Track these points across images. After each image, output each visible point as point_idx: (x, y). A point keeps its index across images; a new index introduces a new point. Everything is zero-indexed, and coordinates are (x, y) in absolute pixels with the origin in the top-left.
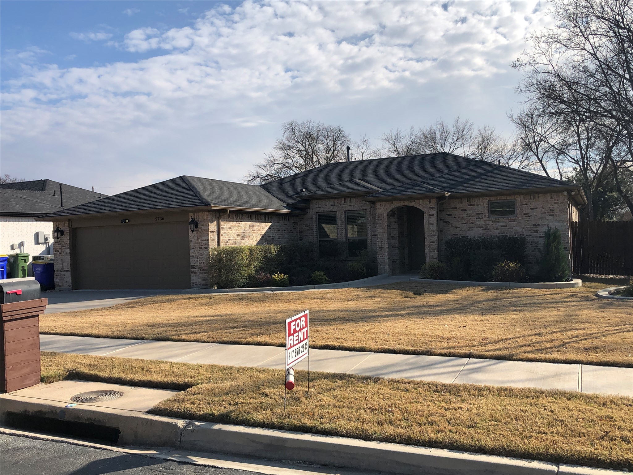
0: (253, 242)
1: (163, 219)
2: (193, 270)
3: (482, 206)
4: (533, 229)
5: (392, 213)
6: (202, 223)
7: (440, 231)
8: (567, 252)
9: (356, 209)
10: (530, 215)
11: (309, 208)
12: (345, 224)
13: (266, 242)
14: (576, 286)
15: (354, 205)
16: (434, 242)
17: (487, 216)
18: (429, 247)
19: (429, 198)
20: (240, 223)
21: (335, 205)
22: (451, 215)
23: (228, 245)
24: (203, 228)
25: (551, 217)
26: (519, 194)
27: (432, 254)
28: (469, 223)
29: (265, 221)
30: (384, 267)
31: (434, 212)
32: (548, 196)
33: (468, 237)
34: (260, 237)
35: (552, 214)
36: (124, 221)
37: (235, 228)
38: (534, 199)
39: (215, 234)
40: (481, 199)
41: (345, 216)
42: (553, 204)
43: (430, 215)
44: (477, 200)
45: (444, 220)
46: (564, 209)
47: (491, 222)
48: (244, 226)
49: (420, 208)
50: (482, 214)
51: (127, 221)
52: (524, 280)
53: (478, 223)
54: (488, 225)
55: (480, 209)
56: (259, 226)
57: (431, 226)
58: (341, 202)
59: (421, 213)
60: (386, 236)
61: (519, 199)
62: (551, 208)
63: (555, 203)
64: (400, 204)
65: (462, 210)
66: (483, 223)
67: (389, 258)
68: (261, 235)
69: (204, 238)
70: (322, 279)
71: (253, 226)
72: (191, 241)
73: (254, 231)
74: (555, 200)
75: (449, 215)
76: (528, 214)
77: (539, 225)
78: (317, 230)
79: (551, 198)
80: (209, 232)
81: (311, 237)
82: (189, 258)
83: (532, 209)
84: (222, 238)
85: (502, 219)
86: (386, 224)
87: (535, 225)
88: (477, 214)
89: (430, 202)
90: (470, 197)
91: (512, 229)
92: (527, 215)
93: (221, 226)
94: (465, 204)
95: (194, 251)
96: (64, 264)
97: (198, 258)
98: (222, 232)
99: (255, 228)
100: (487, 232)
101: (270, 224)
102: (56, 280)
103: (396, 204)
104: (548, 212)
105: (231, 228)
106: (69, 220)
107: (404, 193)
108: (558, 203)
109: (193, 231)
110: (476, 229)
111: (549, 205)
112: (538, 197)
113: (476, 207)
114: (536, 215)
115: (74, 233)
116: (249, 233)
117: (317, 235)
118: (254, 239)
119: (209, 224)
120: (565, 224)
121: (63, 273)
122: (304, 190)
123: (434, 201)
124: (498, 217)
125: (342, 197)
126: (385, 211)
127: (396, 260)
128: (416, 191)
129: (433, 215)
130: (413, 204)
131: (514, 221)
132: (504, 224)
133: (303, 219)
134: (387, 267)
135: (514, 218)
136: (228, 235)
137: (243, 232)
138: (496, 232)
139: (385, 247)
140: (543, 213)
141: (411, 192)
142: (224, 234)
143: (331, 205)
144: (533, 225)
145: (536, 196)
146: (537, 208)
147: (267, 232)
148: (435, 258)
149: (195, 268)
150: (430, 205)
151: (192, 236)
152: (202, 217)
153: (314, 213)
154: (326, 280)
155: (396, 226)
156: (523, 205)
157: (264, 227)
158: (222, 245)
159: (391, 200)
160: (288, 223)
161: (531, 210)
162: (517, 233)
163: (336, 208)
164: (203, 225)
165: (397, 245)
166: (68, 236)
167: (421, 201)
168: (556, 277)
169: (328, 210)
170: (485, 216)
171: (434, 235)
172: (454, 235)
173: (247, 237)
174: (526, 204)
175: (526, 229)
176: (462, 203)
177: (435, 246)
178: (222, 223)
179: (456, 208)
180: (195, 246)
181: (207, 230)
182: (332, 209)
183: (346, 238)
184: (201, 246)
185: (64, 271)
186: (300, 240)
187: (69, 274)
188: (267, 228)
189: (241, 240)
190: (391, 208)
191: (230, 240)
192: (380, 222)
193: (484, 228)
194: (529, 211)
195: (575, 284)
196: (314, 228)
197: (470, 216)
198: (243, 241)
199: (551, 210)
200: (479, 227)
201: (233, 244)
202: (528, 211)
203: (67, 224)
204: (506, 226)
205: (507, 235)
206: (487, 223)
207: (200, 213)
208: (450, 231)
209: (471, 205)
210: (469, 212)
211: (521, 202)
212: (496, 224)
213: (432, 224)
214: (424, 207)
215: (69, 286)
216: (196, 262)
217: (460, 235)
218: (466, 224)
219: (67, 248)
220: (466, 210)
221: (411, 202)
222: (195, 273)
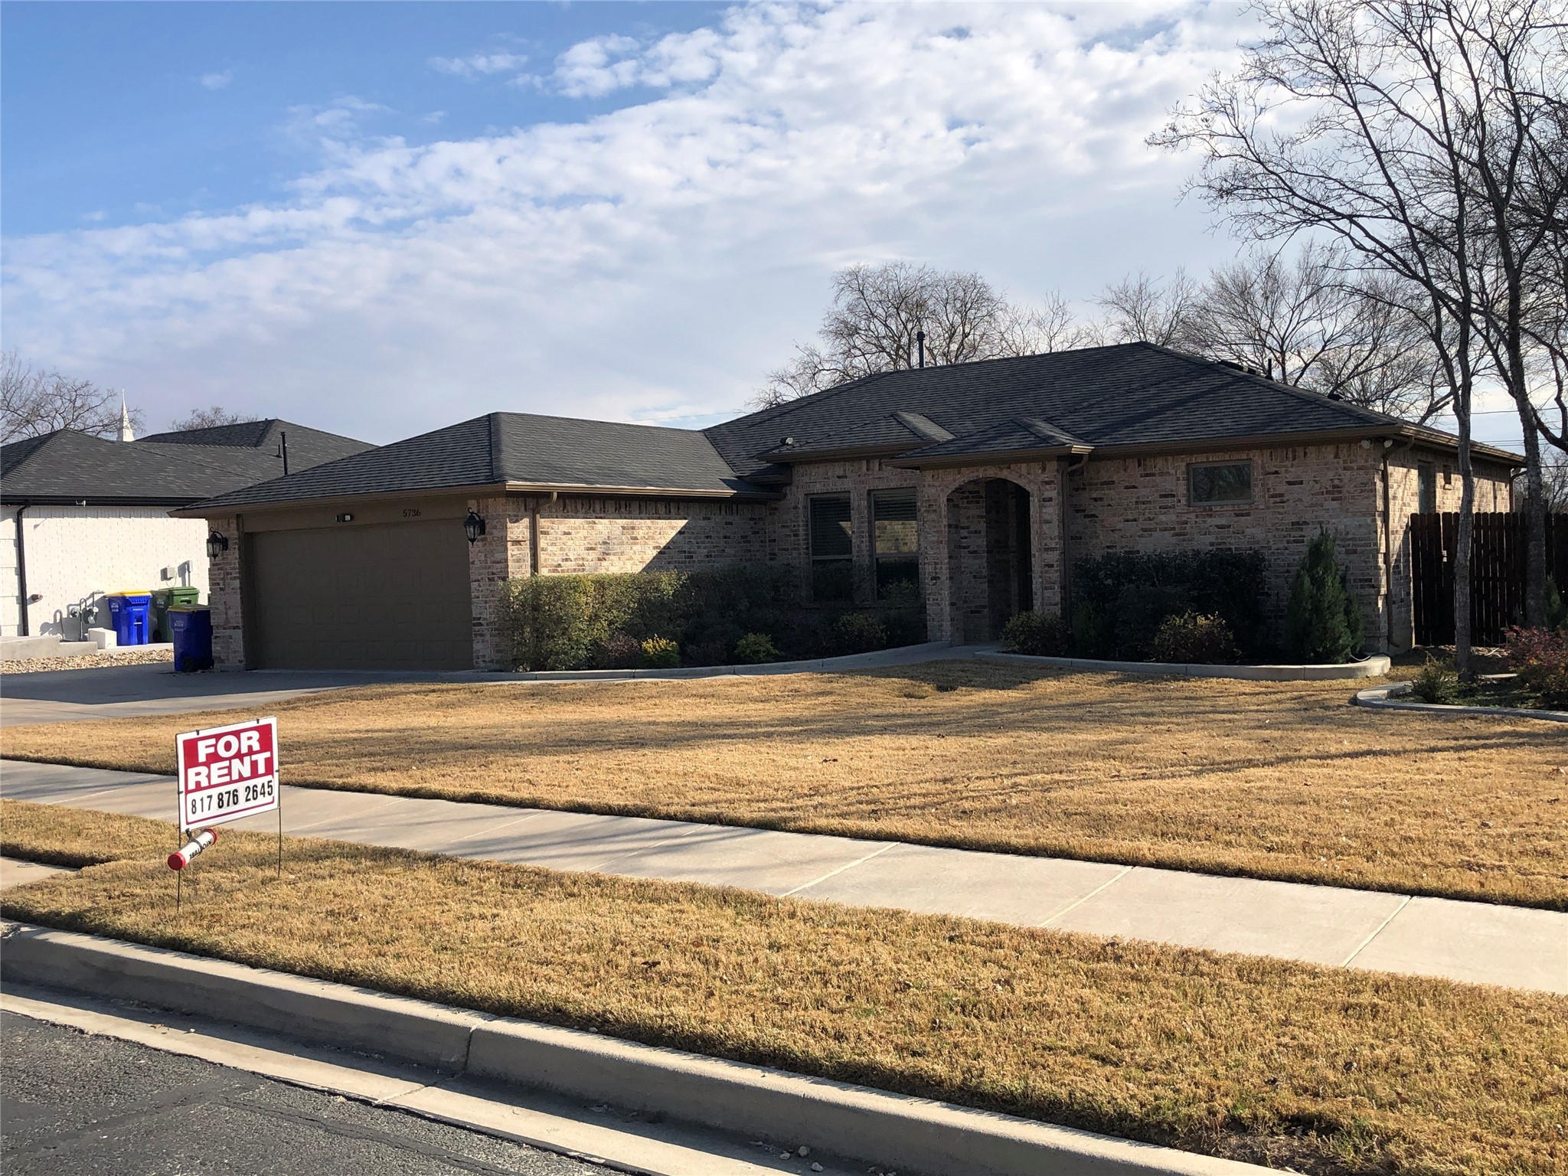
0: (634, 564)
1: (417, 513)
2: (477, 628)
3: (1173, 477)
4: (1293, 534)
5: (960, 497)
6: (494, 523)
7: (1071, 538)
8: (1372, 591)
9: (892, 485)
10: (1285, 499)
11: (790, 484)
12: (870, 522)
13: (672, 566)
14: (1361, 674)
15: (889, 478)
16: (1052, 566)
17: (1184, 501)
18: (1041, 577)
19: (1042, 460)
20: (597, 521)
21: (846, 477)
22: (1101, 499)
23: (563, 571)
24: (496, 533)
25: (1335, 504)
26: (1260, 447)
27: (1047, 593)
28: (1141, 518)
29: (668, 516)
30: (941, 626)
31: (1053, 494)
32: (1329, 452)
33: (1138, 552)
34: (655, 553)
35: (1337, 495)
36: (341, 518)
37: (583, 533)
38: (1294, 459)
39: (526, 549)
40: (1170, 458)
41: (869, 503)
42: (1341, 471)
43: (1045, 500)
44: (1160, 462)
45: (1084, 511)
46: (1365, 484)
47: (1193, 516)
48: (607, 527)
49: (1022, 482)
50: (1173, 496)
51: (348, 518)
52: (1232, 660)
53: (1163, 518)
54: (1185, 523)
55: (1168, 484)
56: (650, 528)
57: (1045, 527)
58: (860, 468)
59: (1023, 496)
60: (944, 552)
61: (1259, 460)
62: (1336, 482)
63: (1345, 469)
64: (976, 474)
65: (1127, 487)
66: (1174, 518)
67: (952, 604)
68: (655, 548)
69: (498, 556)
70: (758, 652)
71: (633, 528)
72: (473, 563)
73: (636, 538)
74: (1345, 462)
75: (1096, 500)
76: (1282, 495)
77: (1305, 523)
78: (807, 535)
79: (1336, 456)
80: (509, 544)
81: (795, 554)
82: (470, 603)
83: (1289, 483)
84: (542, 556)
85: (1218, 508)
86: (945, 522)
87: (1298, 523)
88: (1161, 496)
89: (1044, 469)
90: (1143, 456)
91: (1243, 532)
92: (1278, 499)
93: (539, 530)
94: (1135, 471)
95: (479, 586)
96: (231, 613)
97: (486, 602)
98: (543, 542)
99: (639, 534)
100: (1184, 540)
101: (682, 523)
102: (216, 648)
103: (967, 476)
104: (1328, 492)
105: (569, 533)
106: (238, 516)
107: (983, 448)
108: (1352, 469)
109: (473, 540)
110: (1158, 534)
111: (1331, 475)
112: (1305, 454)
113: (1158, 479)
114: (1300, 500)
115: (249, 543)
116: (622, 543)
117: (807, 548)
118: (637, 557)
119: (509, 525)
120: (1369, 520)
121: (228, 632)
122: (789, 441)
123: (1052, 466)
124: (1210, 503)
125: (860, 459)
126: (942, 490)
127: (984, 607)
128: (1014, 442)
129: (1051, 500)
130: (1005, 474)
131: (1248, 515)
132: (1224, 522)
133: (776, 509)
134: (947, 625)
135: (1247, 507)
136: (561, 549)
137: (605, 543)
138: (1204, 542)
139: (943, 578)
140: (1317, 494)
141: (999, 446)
142: (550, 548)
143: (839, 477)
144: (1293, 524)
145: (1300, 452)
146: (1301, 483)
147: (672, 541)
148: (1054, 605)
149: (481, 624)
150: (1045, 477)
151: (476, 551)
152: (494, 508)
153: (801, 497)
154: (769, 654)
155: (982, 526)
156: (1269, 473)
157: (667, 529)
158: (544, 572)
159: (958, 466)
160: (736, 519)
161: (1288, 487)
162: (1255, 543)
163: (848, 484)
164: (495, 528)
165: (985, 572)
166: (237, 551)
167: (1024, 465)
168: (1316, 652)
169: (831, 488)
170: (1179, 501)
171: (1053, 549)
172: (1108, 547)
173: (614, 554)
174: (1276, 472)
175: (1277, 533)
176: (1125, 470)
177: (1054, 575)
178: (543, 523)
179: (1113, 482)
180: (480, 574)
181: (503, 541)
182: (840, 486)
183: (871, 556)
184: (493, 574)
185: (230, 628)
186: (771, 559)
187: (239, 635)
188: (673, 533)
189: (599, 559)
190: (957, 485)
191: (567, 560)
192: (933, 516)
193: (1177, 531)
194: (1282, 488)
195: (1358, 669)
196: (801, 532)
197: (1144, 503)
198: (604, 563)
199: (1334, 486)
200: (1165, 530)
201: (575, 570)
202: (1279, 489)
203: (234, 526)
204: (1229, 526)
205: (1230, 549)
206: (1184, 519)
207: (491, 500)
208: (1097, 537)
209: (1147, 475)
210: (1143, 492)
211: (1263, 467)
212: (1205, 522)
213: (1048, 522)
214: (1030, 481)
215: (241, 662)
216: (484, 610)
217: (1122, 547)
218: (1135, 520)
219: (235, 578)
220: (1134, 487)
221: (1001, 469)
222: (482, 635)
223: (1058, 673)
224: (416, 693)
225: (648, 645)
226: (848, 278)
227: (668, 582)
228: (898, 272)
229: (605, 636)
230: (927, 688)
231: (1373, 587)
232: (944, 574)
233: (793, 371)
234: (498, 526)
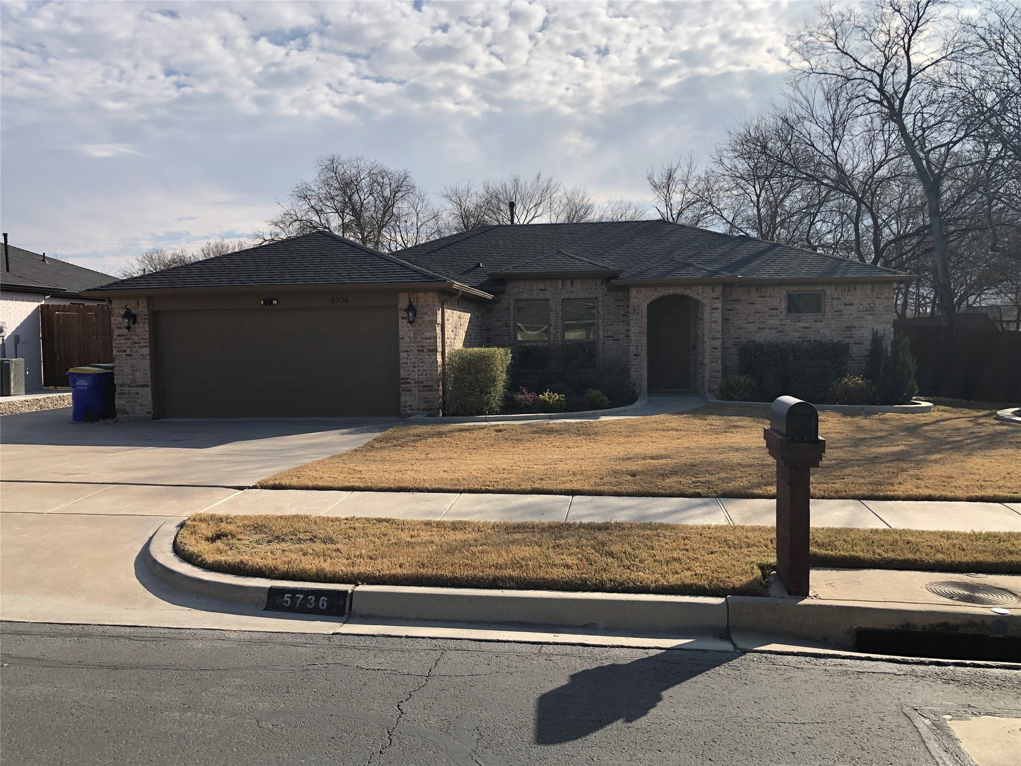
0: (461, 342)
1: (346, 301)
2: (404, 386)
3: (778, 299)
4: (846, 333)
5: (655, 305)
6: (425, 311)
9: (580, 296)
10: (843, 313)
11: (503, 293)
12: (562, 319)
15: (578, 292)
16: (717, 348)
17: (784, 312)
18: (709, 355)
19: (713, 285)
21: (546, 290)
22: (732, 310)
24: (426, 317)
25: (870, 317)
26: (831, 283)
28: (757, 321)
29: (466, 310)
31: (719, 305)
32: (869, 289)
33: (756, 341)
34: (465, 335)
35: (871, 312)
36: (268, 302)
37: (452, 320)
38: (849, 291)
39: (441, 330)
40: (776, 287)
41: (563, 307)
42: (874, 299)
43: (713, 309)
44: (770, 290)
46: (888, 307)
47: (789, 321)
48: (456, 316)
49: (698, 298)
50: (777, 309)
51: (275, 302)
53: (771, 322)
54: (784, 325)
55: (774, 302)
56: (464, 318)
57: (713, 325)
58: (557, 285)
60: (644, 339)
61: (829, 290)
62: (872, 305)
63: (878, 298)
64: (668, 291)
65: (749, 303)
66: (778, 322)
68: (465, 332)
69: (428, 334)
71: (460, 318)
72: (403, 338)
73: (461, 324)
74: (877, 294)
76: (841, 311)
77: (854, 327)
79: (872, 291)
80: (437, 325)
81: (506, 338)
82: (398, 367)
83: (845, 304)
84: (445, 335)
85: (805, 318)
86: (645, 320)
87: (849, 327)
88: (771, 309)
89: (713, 290)
90: (760, 285)
91: (818, 331)
92: (838, 313)
93: (444, 316)
94: (754, 295)
95: (408, 355)
96: (138, 374)
97: (414, 367)
98: (445, 325)
99: (462, 321)
100: (783, 335)
101: (470, 315)
102: (119, 402)
103: (662, 292)
104: (867, 310)
106: (149, 298)
108: (880, 298)
110: (766, 331)
111: (869, 301)
112: (855, 289)
113: (768, 299)
114: (851, 314)
115: (155, 318)
116: (459, 328)
117: (515, 335)
118: (461, 338)
119: (436, 311)
121: (134, 390)
122: (481, 265)
123: (719, 289)
124: (799, 314)
125: (558, 279)
126: (644, 301)
129: (717, 309)
130: (688, 292)
131: (821, 321)
132: (807, 325)
134: (645, 384)
135: (821, 317)
136: (447, 331)
137: (455, 327)
138: (795, 336)
139: (643, 355)
140: (861, 311)
141: (685, 274)
143: (541, 290)
144: (847, 327)
145: (852, 287)
146: (852, 305)
147: (468, 327)
149: (410, 383)
150: (714, 295)
151: (405, 331)
152: (425, 300)
156: (833, 299)
157: (466, 320)
159: (654, 285)
160: (479, 314)
161: (844, 307)
162: (824, 337)
164: (426, 314)
166: (147, 325)
167: (700, 288)
169: (535, 296)
170: (781, 312)
171: (718, 338)
172: (736, 338)
173: (457, 335)
174: (838, 298)
175: (838, 332)
176: (748, 293)
177: (718, 354)
178: (444, 311)
179: (740, 300)
180: (409, 347)
182: (542, 295)
183: (563, 341)
184: (422, 347)
185: (137, 386)
186: (487, 342)
187: (148, 392)
188: (468, 322)
189: (454, 339)
190: (655, 298)
191: (448, 338)
192: (637, 317)
193: (779, 330)
194: (842, 307)
197: (759, 313)
199: (871, 307)
200: (772, 329)
201: (450, 346)
202: (840, 308)
203: (144, 305)
204: (810, 328)
205: (810, 341)
206: (784, 323)
207: (421, 295)
208: (730, 332)
209: (761, 297)
210: (759, 306)
211: (831, 295)
212: (796, 325)
213: (716, 322)
214: (704, 298)
215: (148, 413)
216: (411, 372)
217: (745, 339)
218: (753, 323)
219: (144, 347)
220: (754, 303)
221: (685, 289)
222: (409, 391)
232: (643, 353)
234: (429, 313)
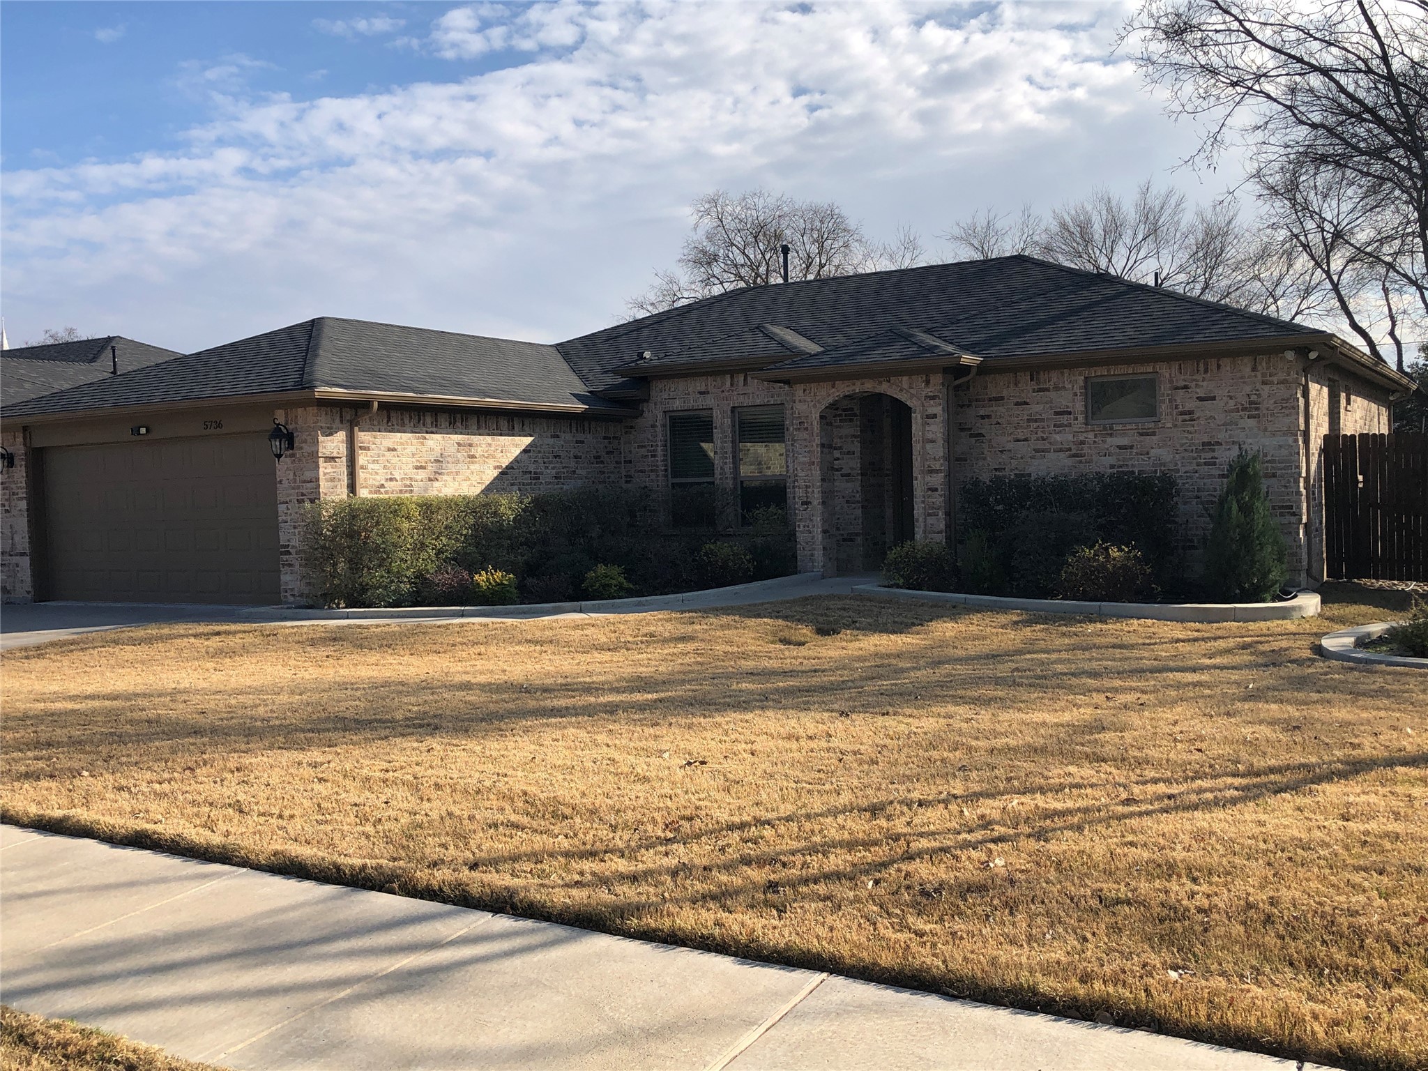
0: (471, 485)
1: (219, 425)
2: (284, 557)
3: (1069, 392)
4: (1203, 455)
5: (834, 414)
6: (304, 437)
7: (955, 459)
8: (1293, 519)
9: (758, 402)
10: (1195, 416)
11: (647, 401)
12: (733, 442)
13: (515, 488)
14: (1296, 615)
15: (755, 393)
16: (936, 490)
17: (1081, 418)
18: (923, 502)
19: (926, 372)
20: (427, 436)
21: (708, 393)
22: (989, 417)
23: (386, 493)
24: (306, 448)
25: (1252, 423)
26: (1168, 359)
27: (930, 520)
28: (1034, 437)
29: (511, 432)
30: (812, 555)
31: (938, 410)
32: (1245, 365)
33: (1030, 475)
34: (496, 473)
35: (1254, 412)
36: (136, 431)
37: (411, 449)
38: (1206, 371)
39: (342, 468)
40: (1066, 372)
41: (733, 421)
42: (1258, 386)
43: (928, 417)
44: (1054, 375)
45: (970, 429)
46: (1287, 400)
47: (1091, 435)
48: (438, 442)
49: (903, 397)
50: (1070, 413)
51: (143, 431)
52: (1146, 596)
53: (1058, 437)
54: (1082, 443)
55: (1063, 399)
56: (490, 445)
57: (929, 446)
58: (723, 384)
59: (902, 413)
60: (817, 474)
61: (1166, 372)
62: (1254, 398)
63: (1264, 383)
64: (851, 388)
65: (1018, 404)
66: (1070, 437)
67: (825, 532)
68: (496, 468)
69: (308, 475)
70: (609, 586)
71: (470, 445)
72: (280, 482)
73: (473, 457)
74: (1264, 375)
75: (983, 417)
76: (1191, 412)
77: (1219, 444)
78: (665, 456)
79: (1254, 369)
80: (321, 460)
81: (653, 476)
82: (277, 529)
83: (1200, 399)
84: (361, 475)
85: (1120, 427)
86: (818, 441)
87: (1209, 444)
88: (1057, 413)
89: (928, 382)
90: (1037, 369)
91: (1148, 454)
92: (1187, 417)
93: (357, 445)
94: (1026, 388)
95: (288, 509)
96: (17, 538)
97: (295, 527)
98: (362, 459)
99: (478, 451)
100: (1081, 462)
101: (528, 440)
103: (843, 389)
104: (1244, 409)
105: (394, 450)
106: (25, 429)
107: (859, 359)
108: (1272, 383)
109: (279, 456)
110: (1051, 456)
111: (1247, 389)
112: (1219, 367)
113: (1053, 394)
114: (1213, 417)
116: (457, 462)
117: (666, 470)
118: (475, 478)
119: (321, 438)
120: (1290, 440)
122: (647, 355)
123: (937, 379)
124: (1110, 421)
125: (723, 373)
126: (815, 406)
127: (857, 534)
128: (895, 353)
129: (935, 416)
130: (884, 388)
131: (1154, 434)
132: (1124, 441)
133: (632, 427)
134: (819, 554)
135: (1153, 425)
136: (385, 468)
137: (437, 461)
138: (1104, 464)
139: (815, 503)
140: (1232, 411)
141: (877, 355)
142: (371, 466)
143: (701, 393)
144: (1204, 444)
145: (1213, 364)
146: (1214, 398)
147: (516, 460)
148: (938, 533)
149: (289, 553)
150: (929, 391)
151: (283, 468)
152: (305, 418)
153: (660, 415)
154: (621, 588)
155: (856, 447)
156: (1177, 388)
157: (511, 447)
158: (363, 493)
159: (831, 378)
160: (588, 437)
161: (1199, 403)
162: (1161, 465)
163: (710, 401)
164: (305, 441)
165: (858, 497)
166: (23, 468)
167: (905, 378)
168: (1242, 589)
169: (692, 404)
170: (1076, 419)
171: (937, 471)
172: (996, 470)
173: (448, 474)
174: (1186, 387)
175: (1186, 454)
176: (1016, 385)
177: (938, 500)
178: (363, 437)
179: (1002, 398)
180: (288, 495)
181: (314, 456)
182: (702, 402)
183: (735, 479)
184: (303, 495)
185: (16, 555)
186: (627, 482)
187: (25, 562)
188: (518, 451)
189: (430, 480)
190: (831, 400)
191: (391, 480)
192: (804, 435)
193: (1074, 452)
194: (1191, 405)
195: (1293, 608)
196: (660, 452)
197: (1036, 421)
198: (436, 484)
199: (1251, 403)
200: (1060, 450)
201: (401, 491)
202: (1190, 405)
203: (20, 440)
204: (1131, 447)
205: (1133, 472)
206: (1082, 438)
207: (300, 410)
208: (985, 459)
209: (1040, 390)
210: (1036, 408)
211: (1171, 381)
212: (1104, 442)
213: (932, 441)
214: (912, 396)
215: (28, 592)
216: (291, 536)
217: (1012, 470)
218: (1026, 440)
219: (22, 499)
220: (1026, 403)
221: (880, 383)
222: (290, 565)
223: (955, 612)
224: (195, 636)
225: (481, 578)
226: (707, 206)
227: (508, 506)
228: (756, 200)
229: (431, 567)
230: (805, 631)
231: (1294, 514)
232: (816, 499)
233: (653, 298)
234: (309, 440)
